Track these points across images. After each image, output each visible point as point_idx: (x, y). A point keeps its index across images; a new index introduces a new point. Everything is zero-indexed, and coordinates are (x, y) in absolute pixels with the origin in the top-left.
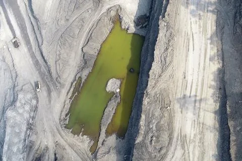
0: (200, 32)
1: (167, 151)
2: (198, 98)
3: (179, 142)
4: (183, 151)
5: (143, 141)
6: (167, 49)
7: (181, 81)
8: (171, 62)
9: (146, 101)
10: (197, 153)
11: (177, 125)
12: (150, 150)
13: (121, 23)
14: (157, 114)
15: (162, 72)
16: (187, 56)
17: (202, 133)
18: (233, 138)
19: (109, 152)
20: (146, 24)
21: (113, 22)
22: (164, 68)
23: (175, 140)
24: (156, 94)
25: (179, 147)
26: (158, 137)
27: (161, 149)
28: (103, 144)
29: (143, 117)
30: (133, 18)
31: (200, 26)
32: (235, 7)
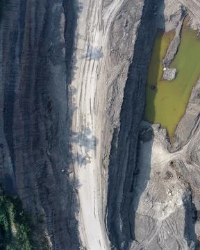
0: (85, 116)
1: (115, 18)
2: (88, 58)
3: (105, 25)
4: (103, 18)
5: (134, 23)
6: (113, 100)
7: (101, 72)
8: (109, 88)
9: (131, 54)
10: (92, 18)
11: (106, 37)
12: (129, 16)
13: (167, 135)
14: (122, 44)
15: (116, 79)
16: (96, 93)
17: (87, 34)
18: (62, 29)
19: (171, 16)
20: (142, 133)
21: (176, 136)
22: (115, 82)
23: (109, 26)
24: (122, 60)
25: (106, 21)
26: (122, 26)
27: (119, 18)
28: (178, 23)
29: (133, 41)
30: (156, 140)
31: (85, 121)
32: (57, 139)
